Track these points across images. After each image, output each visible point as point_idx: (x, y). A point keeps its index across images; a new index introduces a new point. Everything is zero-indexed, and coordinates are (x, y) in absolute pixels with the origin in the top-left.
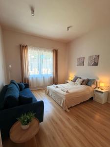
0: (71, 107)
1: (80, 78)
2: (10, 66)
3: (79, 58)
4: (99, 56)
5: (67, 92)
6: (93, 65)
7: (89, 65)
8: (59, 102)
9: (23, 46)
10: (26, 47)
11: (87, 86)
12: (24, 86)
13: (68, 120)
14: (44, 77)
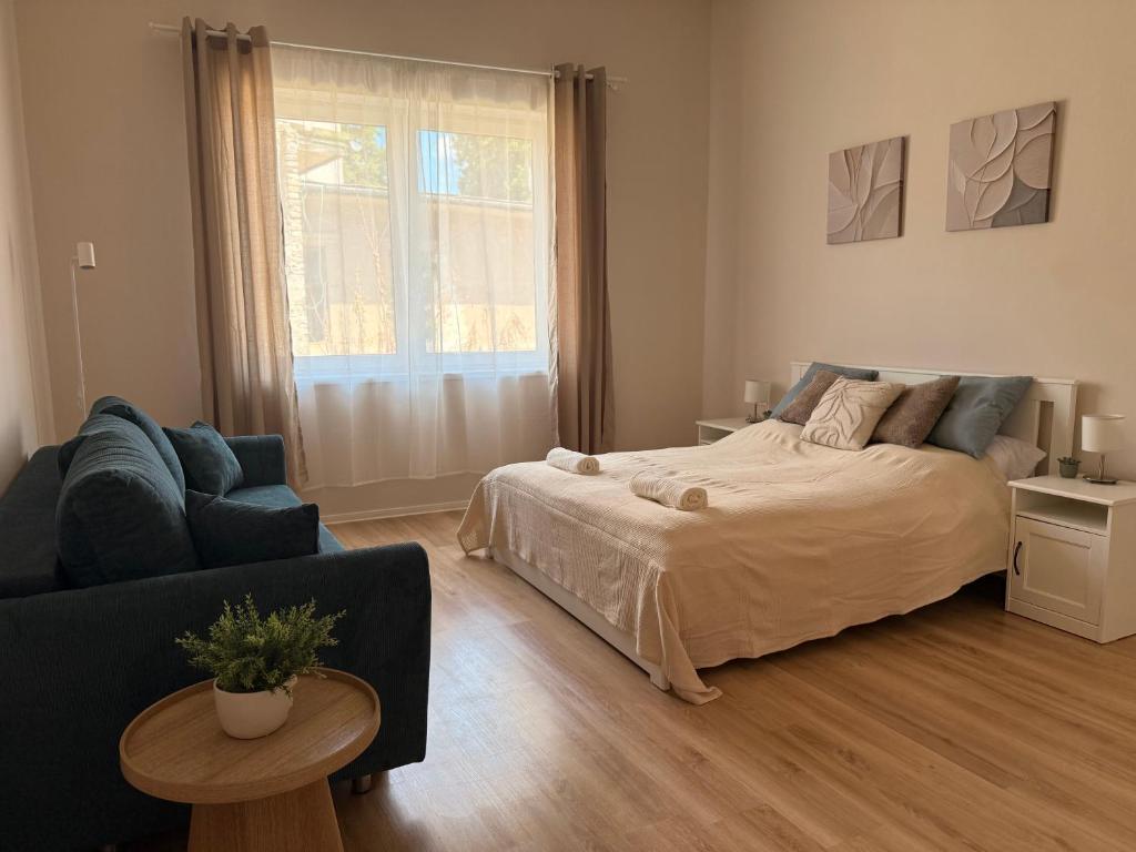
0: (739, 664)
1: (873, 377)
2: (89, 254)
3: (850, 156)
4: (1057, 112)
5: (694, 500)
6: (997, 222)
7: (961, 221)
8: (612, 614)
9: (219, 44)
10: (247, 49)
11: (937, 458)
12: (232, 466)
13: (692, 765)
14: (452, 383)
